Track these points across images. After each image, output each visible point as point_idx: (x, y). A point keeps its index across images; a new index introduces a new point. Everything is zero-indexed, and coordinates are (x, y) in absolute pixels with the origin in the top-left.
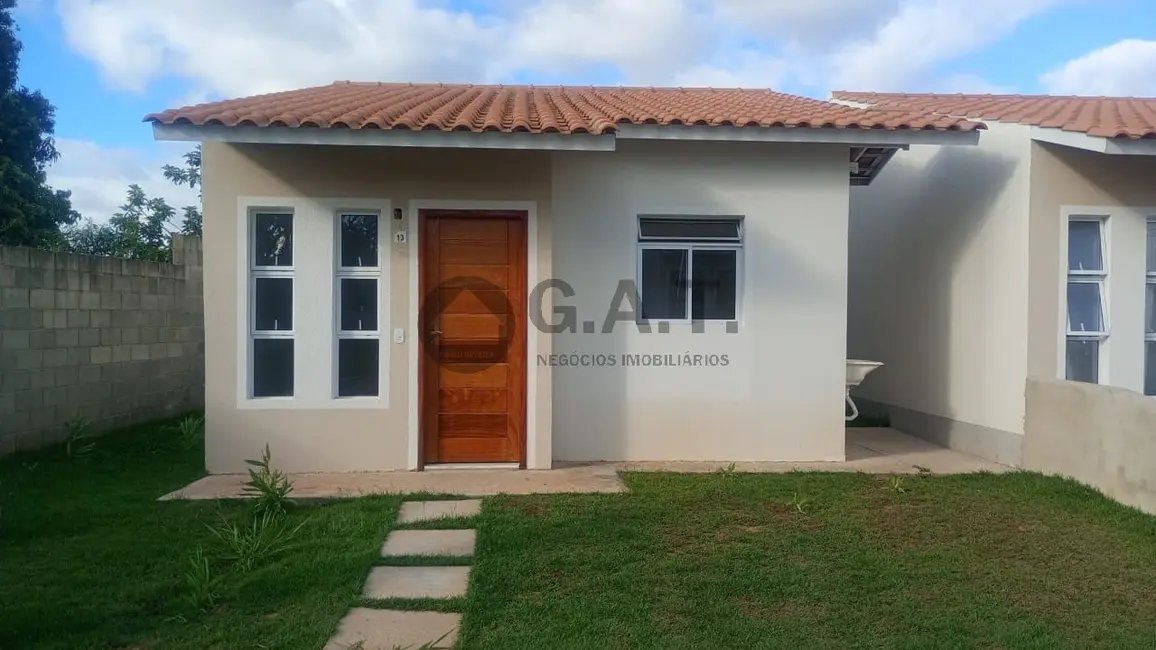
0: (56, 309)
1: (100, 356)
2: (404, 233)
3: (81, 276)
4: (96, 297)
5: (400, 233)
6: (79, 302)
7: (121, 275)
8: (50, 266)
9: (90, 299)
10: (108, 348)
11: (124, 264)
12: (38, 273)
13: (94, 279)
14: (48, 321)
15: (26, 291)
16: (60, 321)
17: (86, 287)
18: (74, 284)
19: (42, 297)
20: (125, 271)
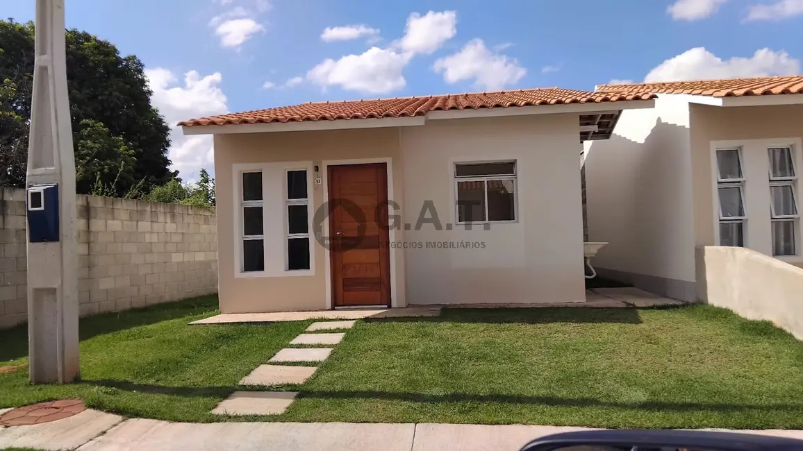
0: (152, 232)
1: (176, 258)
2: (320, 179)
3: (165, 214)
4: (174, 225)
5: (318, 179)
6: (164, 227)
7: (188, 214)
8: (148, 209)
9: (171, 227)
10: (182, 254)
11: (190, 208)
12: (142, 213)
13: (173, 216)
14: (148, 238)
15: (135, 223)
16: (155, 238)
17: (169, 220)
18: (161, 218)
19: (144, 225)
20: (190, 212)
